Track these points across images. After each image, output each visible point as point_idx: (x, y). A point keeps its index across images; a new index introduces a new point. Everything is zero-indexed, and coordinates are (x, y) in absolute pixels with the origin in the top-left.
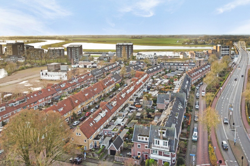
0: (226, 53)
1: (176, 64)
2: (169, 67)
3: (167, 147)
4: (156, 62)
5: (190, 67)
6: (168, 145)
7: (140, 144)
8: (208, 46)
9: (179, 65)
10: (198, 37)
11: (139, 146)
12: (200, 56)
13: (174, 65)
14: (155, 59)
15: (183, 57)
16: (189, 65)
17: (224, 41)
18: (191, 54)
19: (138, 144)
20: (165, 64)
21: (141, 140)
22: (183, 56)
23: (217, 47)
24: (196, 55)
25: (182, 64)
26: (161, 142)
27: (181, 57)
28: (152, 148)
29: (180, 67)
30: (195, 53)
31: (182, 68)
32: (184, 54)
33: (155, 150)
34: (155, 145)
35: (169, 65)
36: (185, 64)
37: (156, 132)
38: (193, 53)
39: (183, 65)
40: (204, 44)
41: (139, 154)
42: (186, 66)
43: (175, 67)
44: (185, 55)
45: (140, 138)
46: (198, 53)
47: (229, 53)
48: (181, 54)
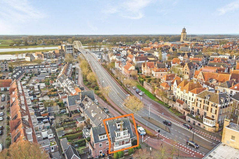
0: (70, 52)
1: (37, 67)
2: (28, 71)
3: (127, 135)
4: (6, 68)
5: (52, 68)
6: (128, 133)
7: (101, 143)
8: (41, 46)
9: (40, 67)
10: (21, 38)
11: (101, 145)
12: (48, 57)
13: (34, 68)
14: (4, 65)
15: (31, 60)
16: (50, 66)
17: (54, 41)
18: (38, 55)
19: (100, 144)
20: (23, 68)
21: (103, 139)
22: (31, 58)
23: (62, 47)
24: (44, 56)
25: (43, 66)
26: (122, 133)
27: (28, 59)
28: (116, 141)
29: (42, 69)
30: (43, 54)
31: (44, 70)
32: (31, 56)
33: (119, 142)
34: (118, 137)
35: (29, 68)
36: (46, 66)
37: (114, 127)
38: (41, 54)
39: (45, 67)
40: (35, 45)
41: (101, 152)
42: (48, 68)
43: (36, 70)
44: (33, 57)
45: (101, 138)
46: (46, 54)
47: (72, 51)
48: (27, 56)
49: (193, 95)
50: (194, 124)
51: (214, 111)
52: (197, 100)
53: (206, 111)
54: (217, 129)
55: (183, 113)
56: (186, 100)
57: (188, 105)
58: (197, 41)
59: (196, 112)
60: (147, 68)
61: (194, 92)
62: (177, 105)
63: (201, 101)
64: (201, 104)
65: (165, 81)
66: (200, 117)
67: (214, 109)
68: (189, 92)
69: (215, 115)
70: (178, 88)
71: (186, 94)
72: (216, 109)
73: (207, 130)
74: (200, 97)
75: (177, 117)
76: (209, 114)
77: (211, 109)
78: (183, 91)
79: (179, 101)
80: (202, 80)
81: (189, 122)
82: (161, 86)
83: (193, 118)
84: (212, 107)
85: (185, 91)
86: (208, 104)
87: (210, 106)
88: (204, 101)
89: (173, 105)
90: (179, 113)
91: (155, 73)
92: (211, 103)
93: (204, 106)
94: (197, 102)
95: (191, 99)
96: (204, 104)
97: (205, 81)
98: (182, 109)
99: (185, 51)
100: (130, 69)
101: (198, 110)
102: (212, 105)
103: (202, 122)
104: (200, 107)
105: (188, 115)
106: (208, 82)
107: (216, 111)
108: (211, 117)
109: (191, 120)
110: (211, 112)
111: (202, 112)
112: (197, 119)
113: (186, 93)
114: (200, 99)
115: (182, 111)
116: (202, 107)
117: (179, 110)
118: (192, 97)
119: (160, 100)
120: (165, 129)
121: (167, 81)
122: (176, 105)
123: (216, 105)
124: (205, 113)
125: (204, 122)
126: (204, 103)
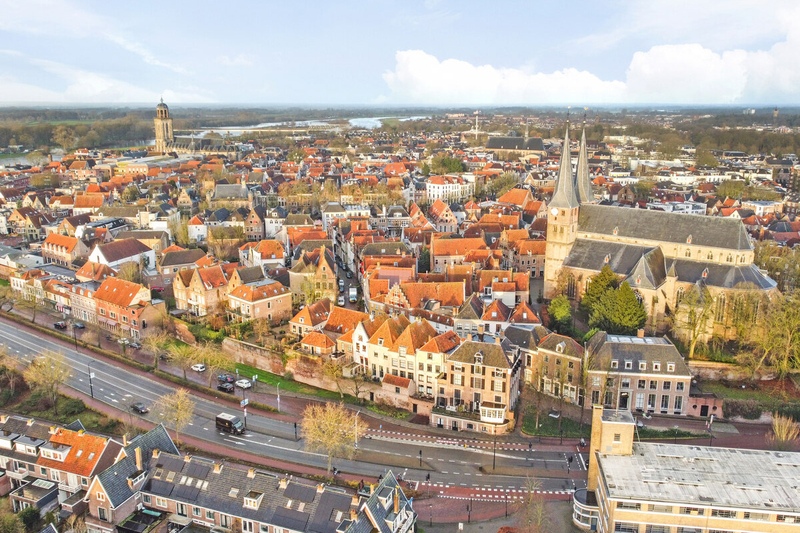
26: (399, 516)
37: (380, 509)
49: (430, 358)
50: (455, 429)
51: (498, 386)
52: (453, 368)
53: (479, 391)
54: (511, 424)
55: (411, 408)
56: (411, 371)
57: (418, 383)
58: (219, 148)
59: (451, 399)
60: (206, 290)
61: (431, 349)
62: (386, 392)
63: (463, 369)
64: (463, 378)
65: (310, 328)
66: (466, 408)
67: (499, 381)
68: (417, 350)
69: (502, 395)
70: (376, 344)
71: (410, 358)
72: (504, 380)
73: (493, 433)
74: (460, 360)
75: (407, 425)
76: (487, 396)
77: (493, 382)
78: (396, 351)
79: (389, 380)
80: (403, 306)
81: (440, 426)
82: (303, 345)
83: (451, 414)
84: (493, 379)
85: (403, 350)
86: (484, 373)
87: (488, 377)
88: (473, 367)
89: (372, 394)
90: (400, 409)
91: (252, 303)
92: (489, 369)
93: (472, 379)
94: (452, 372)
95: (426, 368)
96: (473, 375)
97: (411, 309)
98: (405, 399)
99: (231, 199)
100: (135, 301)
101: (457, 393)
102: (493, 374)
103: (478, 419)
104: (463, 384)
105: (435, 410)
106: (422, 309)
107: (504, 384)
108: (494, 402)
109: (445, 422)
110: (492, 389)
111: (467, 395)
112: (463, 415)
113: (408, 356)
114: (459, 364)
115: (408, 404)
116: (467, 382)
117: (397, 405)
118: (426, 362)
119: (317, 389)
120: (419, 467)
121: (315, 328)
122: (382, 393)
123: (503, 370)
124: (477, 396)
125: (483, 418)
126: (472, 372)
